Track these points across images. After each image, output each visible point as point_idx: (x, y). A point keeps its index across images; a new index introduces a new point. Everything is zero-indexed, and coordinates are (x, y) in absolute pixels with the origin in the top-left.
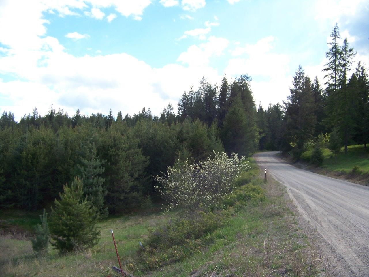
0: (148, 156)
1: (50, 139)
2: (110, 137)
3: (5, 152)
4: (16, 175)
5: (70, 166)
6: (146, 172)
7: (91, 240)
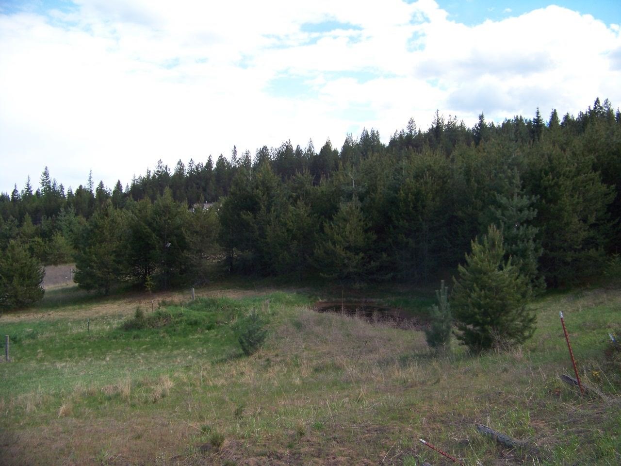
0: (612, 184)
1: (440, 167)
2: (543, 156)
3: (372, 194)
4: (391, 229)
5: (476, 209)
6: (610, 214)
7: (521, 331)
